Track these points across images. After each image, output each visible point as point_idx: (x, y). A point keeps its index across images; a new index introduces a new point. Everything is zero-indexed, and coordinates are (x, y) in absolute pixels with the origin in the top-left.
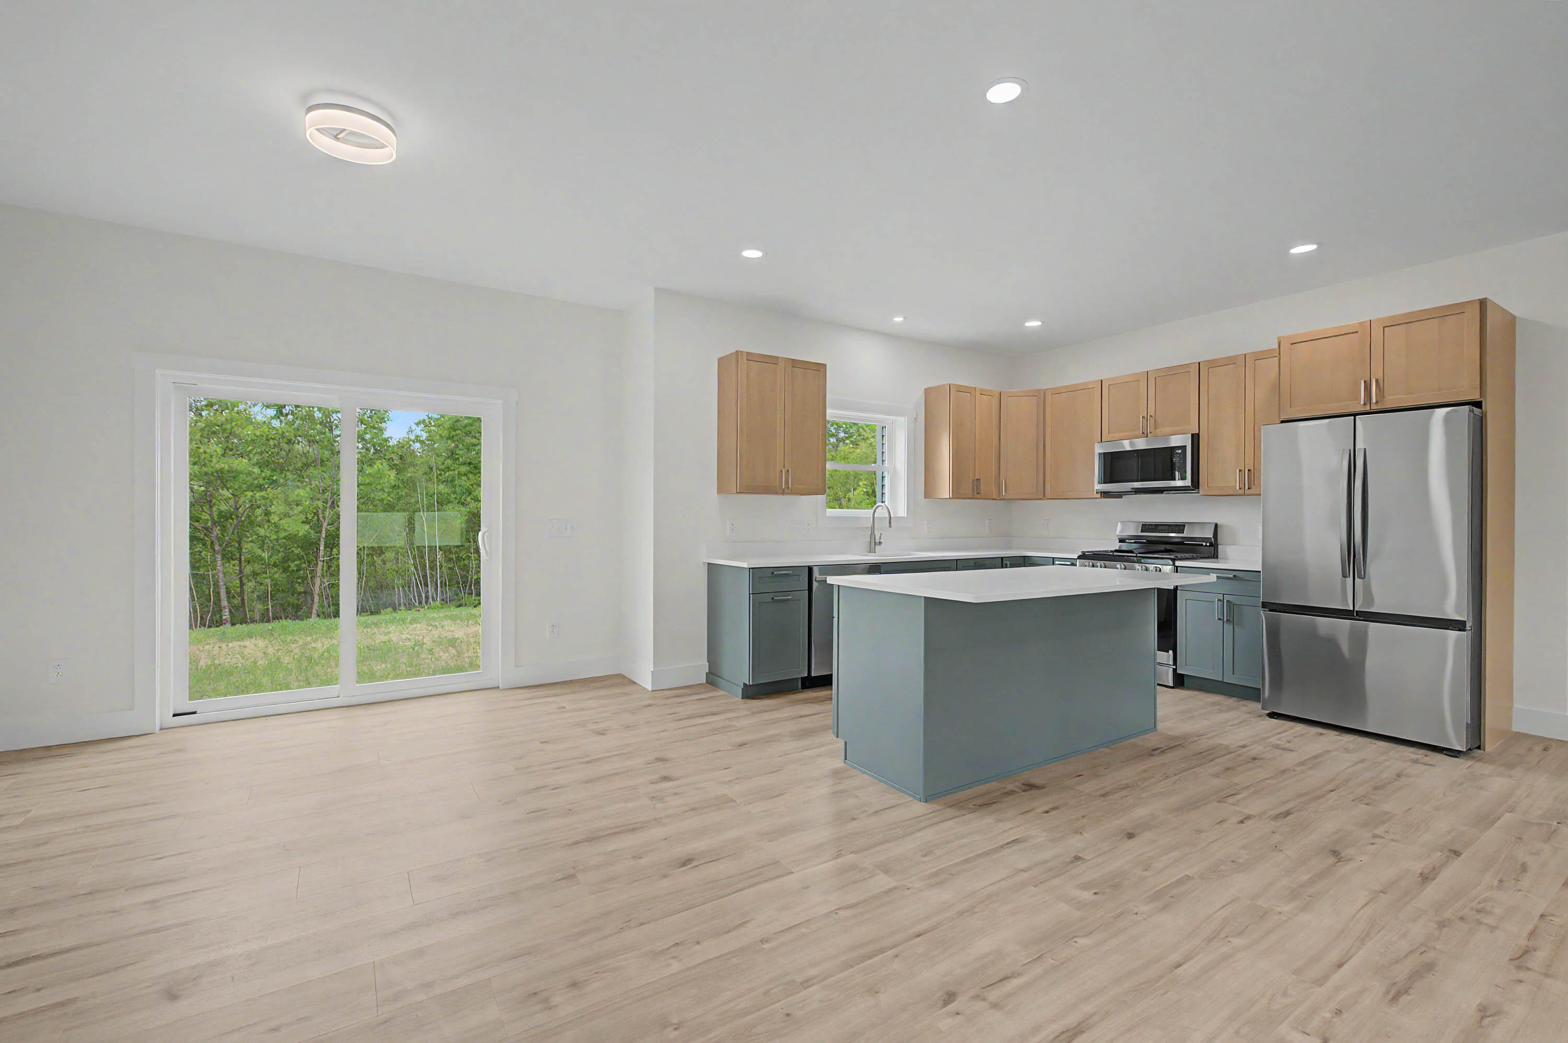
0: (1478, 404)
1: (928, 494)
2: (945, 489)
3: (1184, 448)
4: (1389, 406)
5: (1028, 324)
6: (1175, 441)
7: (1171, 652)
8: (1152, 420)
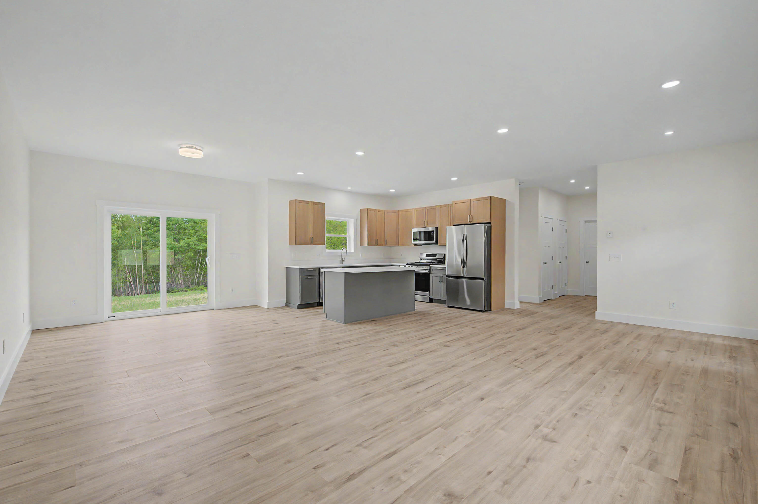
0: (490, 223)
1: (360, 245)
2: (366, 243)
3: (433, 231)
4: (474, 222)
5: (391, 191)
6: (430, 229)
7: (429, 292)
8: (427, 222)
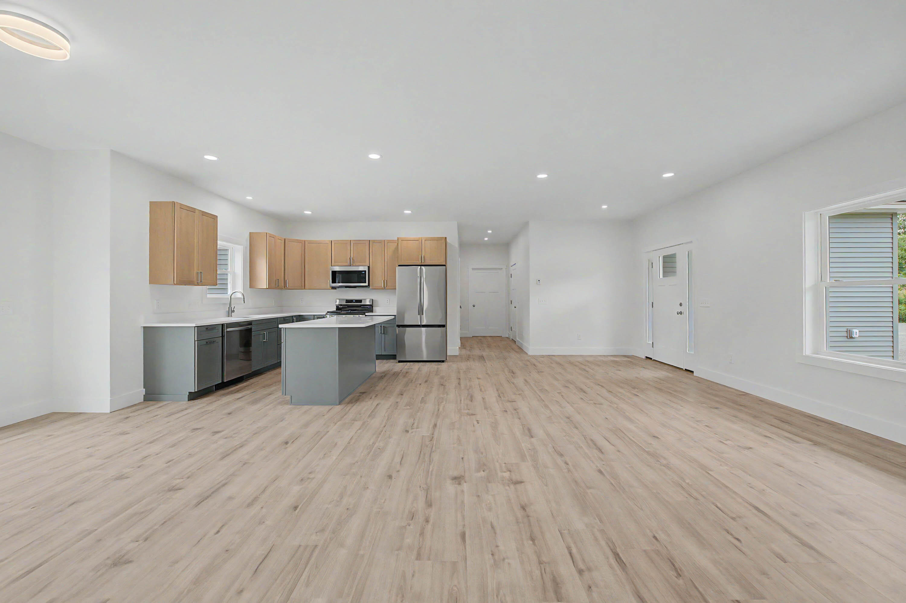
0: (445, 266)
1: (251, 286)
2: (263, 285)
3: (366, 271)
4: (426, 263)
5: (306, 212)
6: (363, 269)
8: (353, 259)
